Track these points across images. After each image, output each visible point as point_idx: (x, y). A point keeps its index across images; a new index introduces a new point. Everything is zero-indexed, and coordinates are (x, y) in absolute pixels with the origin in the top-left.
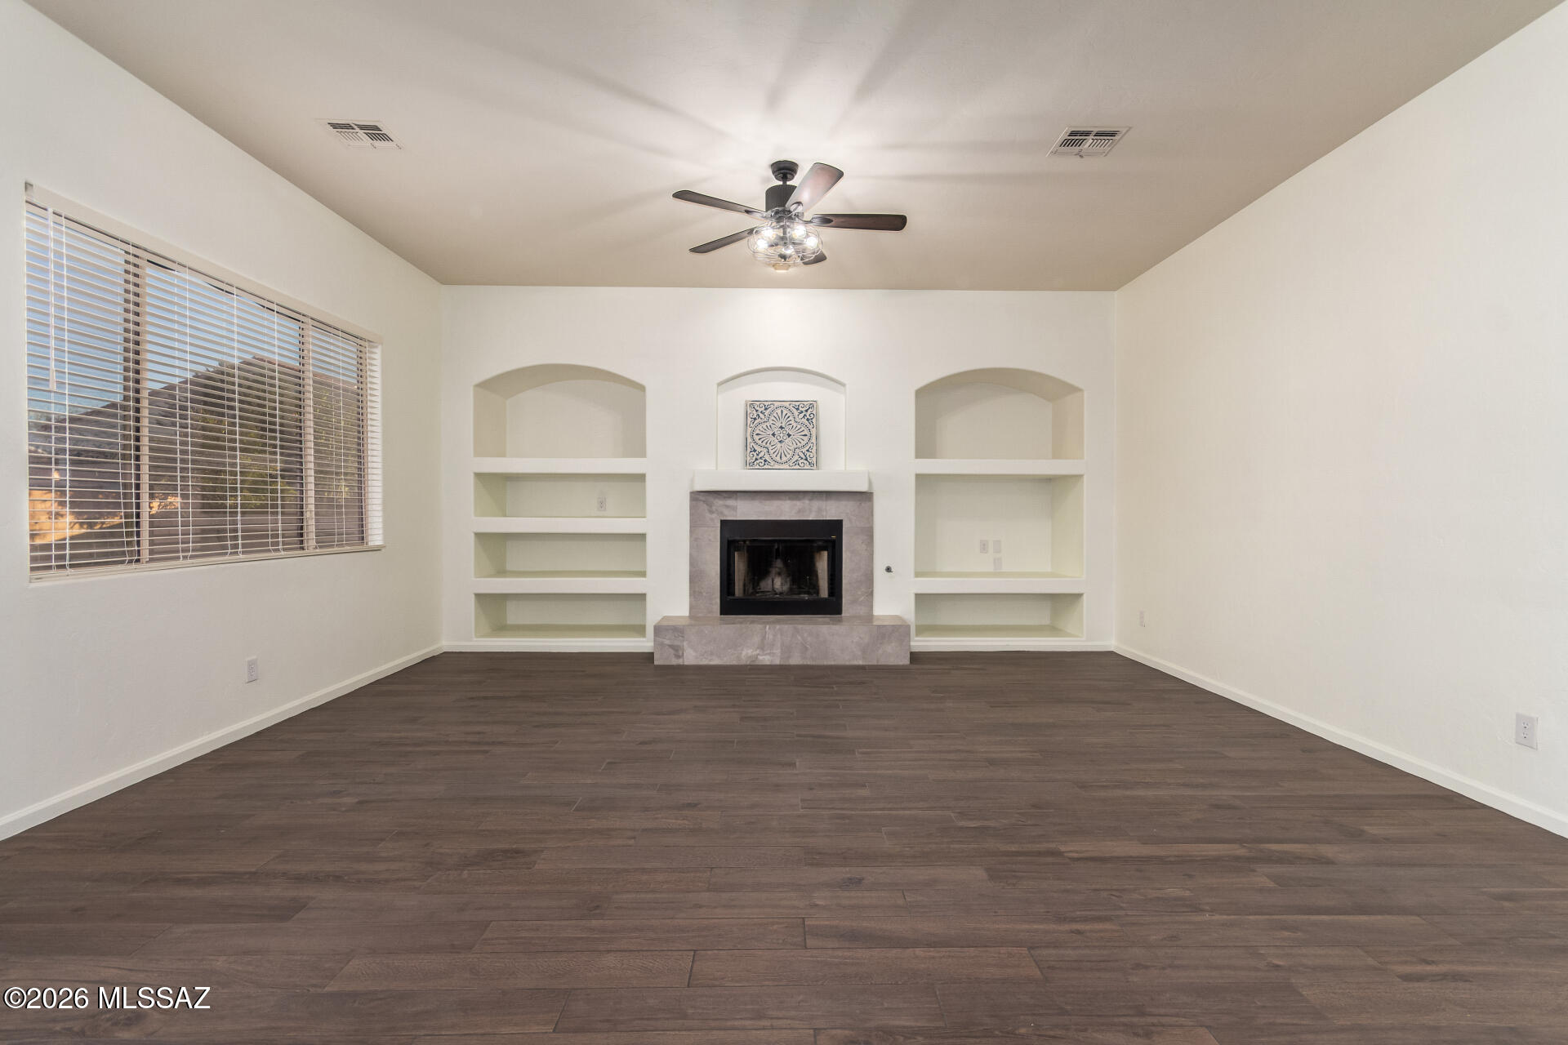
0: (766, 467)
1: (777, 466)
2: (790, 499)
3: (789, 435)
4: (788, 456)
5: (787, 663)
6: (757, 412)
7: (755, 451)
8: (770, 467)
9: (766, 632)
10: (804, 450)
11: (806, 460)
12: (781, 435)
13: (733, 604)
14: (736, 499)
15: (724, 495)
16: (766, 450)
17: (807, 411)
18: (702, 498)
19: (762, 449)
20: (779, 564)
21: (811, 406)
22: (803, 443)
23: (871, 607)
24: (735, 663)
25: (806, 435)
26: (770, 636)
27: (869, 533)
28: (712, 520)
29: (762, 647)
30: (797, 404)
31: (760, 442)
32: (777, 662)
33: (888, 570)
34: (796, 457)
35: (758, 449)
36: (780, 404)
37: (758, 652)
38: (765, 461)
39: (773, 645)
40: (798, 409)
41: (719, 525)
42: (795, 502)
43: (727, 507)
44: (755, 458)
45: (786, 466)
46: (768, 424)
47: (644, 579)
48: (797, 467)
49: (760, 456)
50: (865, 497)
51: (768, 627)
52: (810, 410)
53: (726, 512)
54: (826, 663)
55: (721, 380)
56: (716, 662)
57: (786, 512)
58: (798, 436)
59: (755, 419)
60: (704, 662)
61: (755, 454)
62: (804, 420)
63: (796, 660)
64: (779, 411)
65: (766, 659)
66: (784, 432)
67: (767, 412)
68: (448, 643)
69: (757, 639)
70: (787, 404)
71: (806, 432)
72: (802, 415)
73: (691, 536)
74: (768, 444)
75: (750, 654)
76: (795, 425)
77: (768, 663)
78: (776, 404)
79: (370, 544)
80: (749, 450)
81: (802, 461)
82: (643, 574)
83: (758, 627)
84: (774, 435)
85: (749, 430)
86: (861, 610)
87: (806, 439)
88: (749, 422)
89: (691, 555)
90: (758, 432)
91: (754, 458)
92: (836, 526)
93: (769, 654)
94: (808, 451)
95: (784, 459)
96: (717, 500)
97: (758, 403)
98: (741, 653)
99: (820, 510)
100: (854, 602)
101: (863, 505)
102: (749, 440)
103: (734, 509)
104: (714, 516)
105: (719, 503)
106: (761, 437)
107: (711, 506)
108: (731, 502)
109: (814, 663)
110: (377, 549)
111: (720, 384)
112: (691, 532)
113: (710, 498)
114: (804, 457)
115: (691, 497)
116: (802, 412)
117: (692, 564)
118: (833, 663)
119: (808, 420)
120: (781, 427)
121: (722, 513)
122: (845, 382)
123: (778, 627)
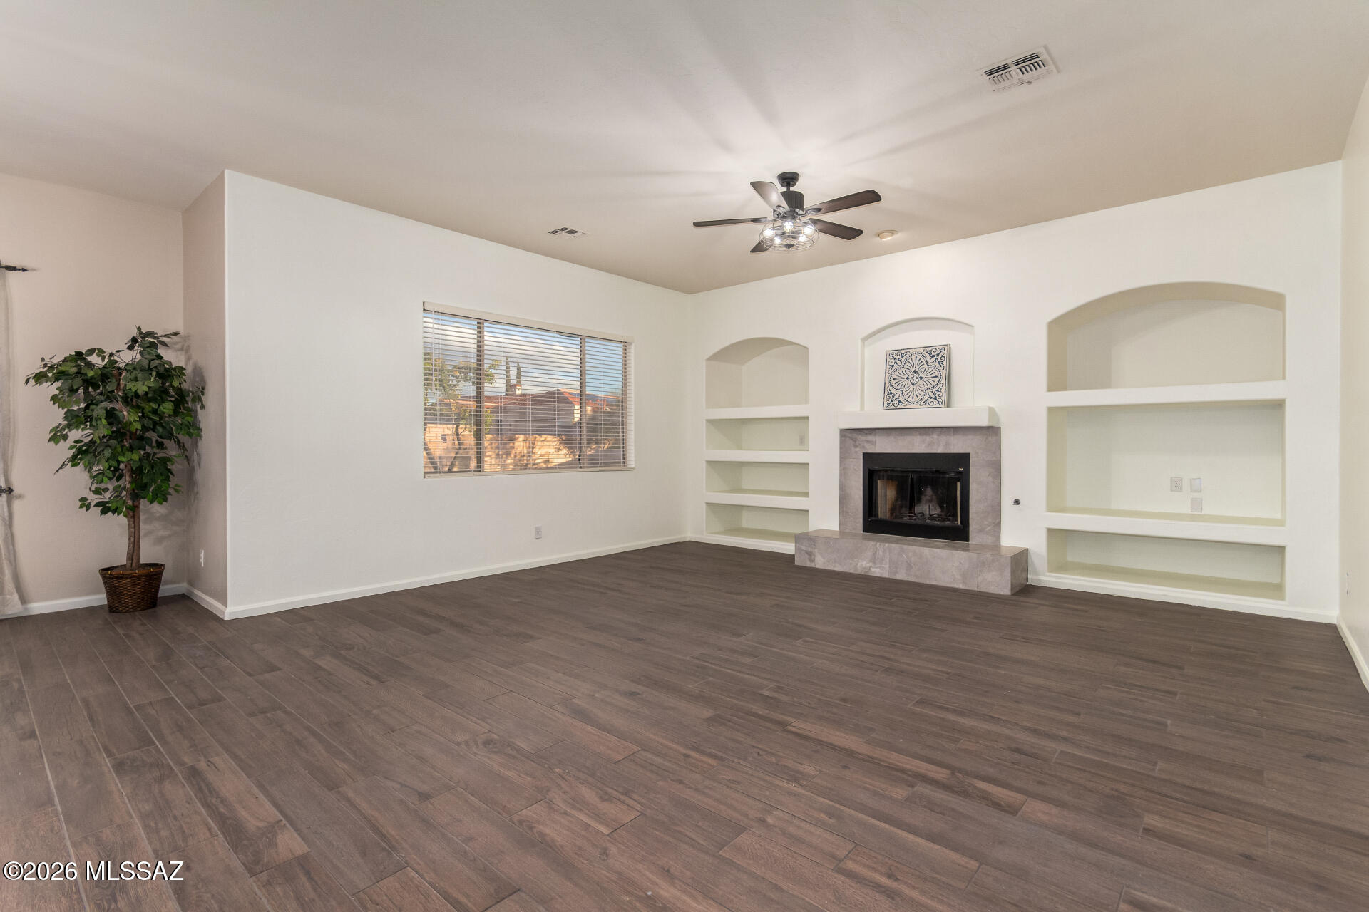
0: (899, 407)
1: (909, 406)
2: (920, 434)
3: (921, 378)
4: (920, 397)
5: (894, 577)
6: (896, 359)
7: (891, 393)
8: (903, 407)
9: (877, 548)
10: (934, 390)
11: (936, 399)
12: (915, 378)
13: (873, 523)
14: (875, 435)
15: (866, 432)
16: (900, 392)
17: (938, 355)
18: (849, 435)
19: (897, 391)
20: (929, 492)
21: (943, 350)
22: (933, 384)
23: (998, 538)
24: (852, 571)
25: (936, 377)
26: (880, 552)
27: (996, 468)
28: (856, 452)
29: (873, 560)
30: (930, 349)
31: (896, 386)
32: (886, 575)
33: (1017, 502)
34: (927, 397)
35: (894, 391)
36: (914, 350)
37: (871, 564)
38: (900, 402)
39: (883, 560)
40: (930, 354)
41: (862, 457)
42: (924, 437)
43: (868, 442)
44: (892, 400)
45: (918, 406)
46: (903, 370)
47: (807, 499)
48: (927, 406)
49: (895, 397)
50: (992, 431)
51: (878, 544)
52: (942, 353)
53: (867, 445)
54: (928, 582)
55: (864, 335)
56: (838, 568)
57: (918, 446)
58: (929, 378)
59: (893, 366)
60: (830, 567)
61: (891, 396)
62: (936, 363)
63: (901, 576)
64: (913, 357)
65: (877, 572)
66: (917, 375)
67: (903, 360)
68: (689, 534)
69: (869, 554)
70: (921, 350)
71: (937, 374)
72: (934, 359)
73: (840, 466)
74: (903, 387)
75: (864, 566)
76: (927, 368)
77: (879, 575)
78: (912, 351)
79: (629, 466)
80: (886, 393)
81: (932, 400)
82: (806, 494)
83: (872, 543)
84: (908, 378)
85: (888, 375)
86: (988, 540)
87: (936, 380)
88: (887, 370)
89: (840, 482)
90: (895, 377)
91: (890, 400)
92: (964, 459)
93: (880, 567)
94: (938, 390)
95: (916, 399)
96: (860, 436)
97: (896, 352)
98: (857, 564)
99: (947, 444)
100: (981, 531)
101: (990, 438)
102: (887, 384)
103: (873, 443)
104: (858, 449)
105: (861, 438)
106: (896, 381)
107: (855, 441)
108: (870, 438)
109: (917, 581)
110: (632, 469)
111: (865, 339)
112: (841, 462)
113: (855, 435)
114: (933, 396)
115: (840, 433)
116: (934, 356)
117: (841, 489)
118: (934, 583)
119: (939, 363)
120: (915, 371)
121: (864, 447)
122: (973, 324)
123: (887, 545)
